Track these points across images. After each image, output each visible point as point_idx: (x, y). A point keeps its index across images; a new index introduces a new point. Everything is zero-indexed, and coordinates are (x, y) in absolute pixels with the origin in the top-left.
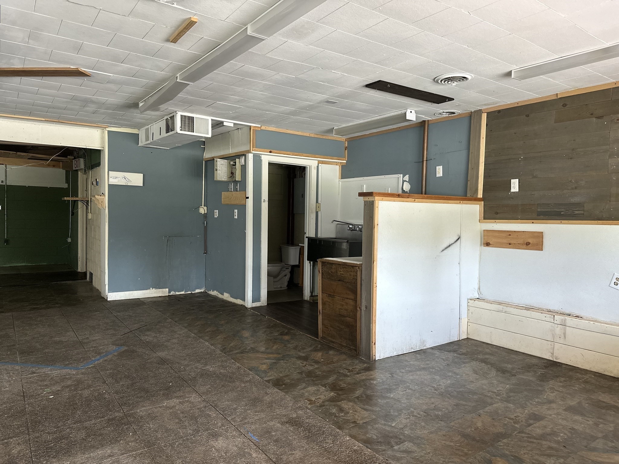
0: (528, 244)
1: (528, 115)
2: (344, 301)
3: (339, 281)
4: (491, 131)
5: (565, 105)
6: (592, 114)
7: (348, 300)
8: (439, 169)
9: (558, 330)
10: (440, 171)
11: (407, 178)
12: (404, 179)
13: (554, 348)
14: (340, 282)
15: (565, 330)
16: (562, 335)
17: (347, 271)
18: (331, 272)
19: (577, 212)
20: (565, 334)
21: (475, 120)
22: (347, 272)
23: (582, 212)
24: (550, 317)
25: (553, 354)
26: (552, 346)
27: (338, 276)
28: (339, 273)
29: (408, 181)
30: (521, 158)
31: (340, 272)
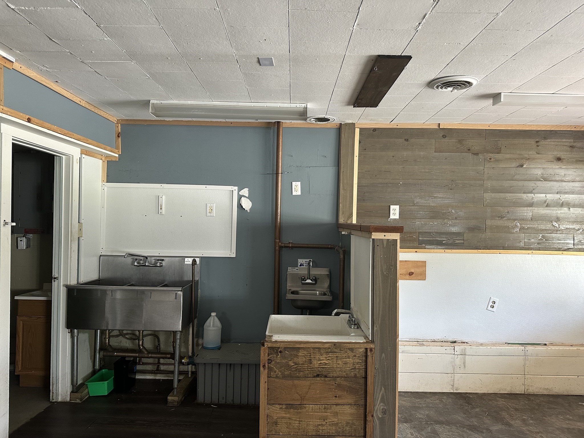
0: (411, 274)
1: (408, 139)
2: (328, 411)
3: (318, 376)
4: (365, 149)
5: (444, 136)
6: (469, 150)
7: (338, 407)
8: (296, 186)
9: (458, 360)
10: (297, 188)
11: (245, 192)
12: (241, 193)
13: (454, 380)
14: (318, 379)
15: (465, 359)
16: (462, 365)
17: (337, 357)
18: (293, 363)
19: (457, 242)
20: (464, 363)
21: (346, 134)
22: (337, 359)
23: (462, 241)
24: (450, 349)
25: (453, 386)
26: (452, 378)
27: (313, 368)
28: (316, 364)
29: (247, 196)
30: (400, 184)
31: (320, 360)
